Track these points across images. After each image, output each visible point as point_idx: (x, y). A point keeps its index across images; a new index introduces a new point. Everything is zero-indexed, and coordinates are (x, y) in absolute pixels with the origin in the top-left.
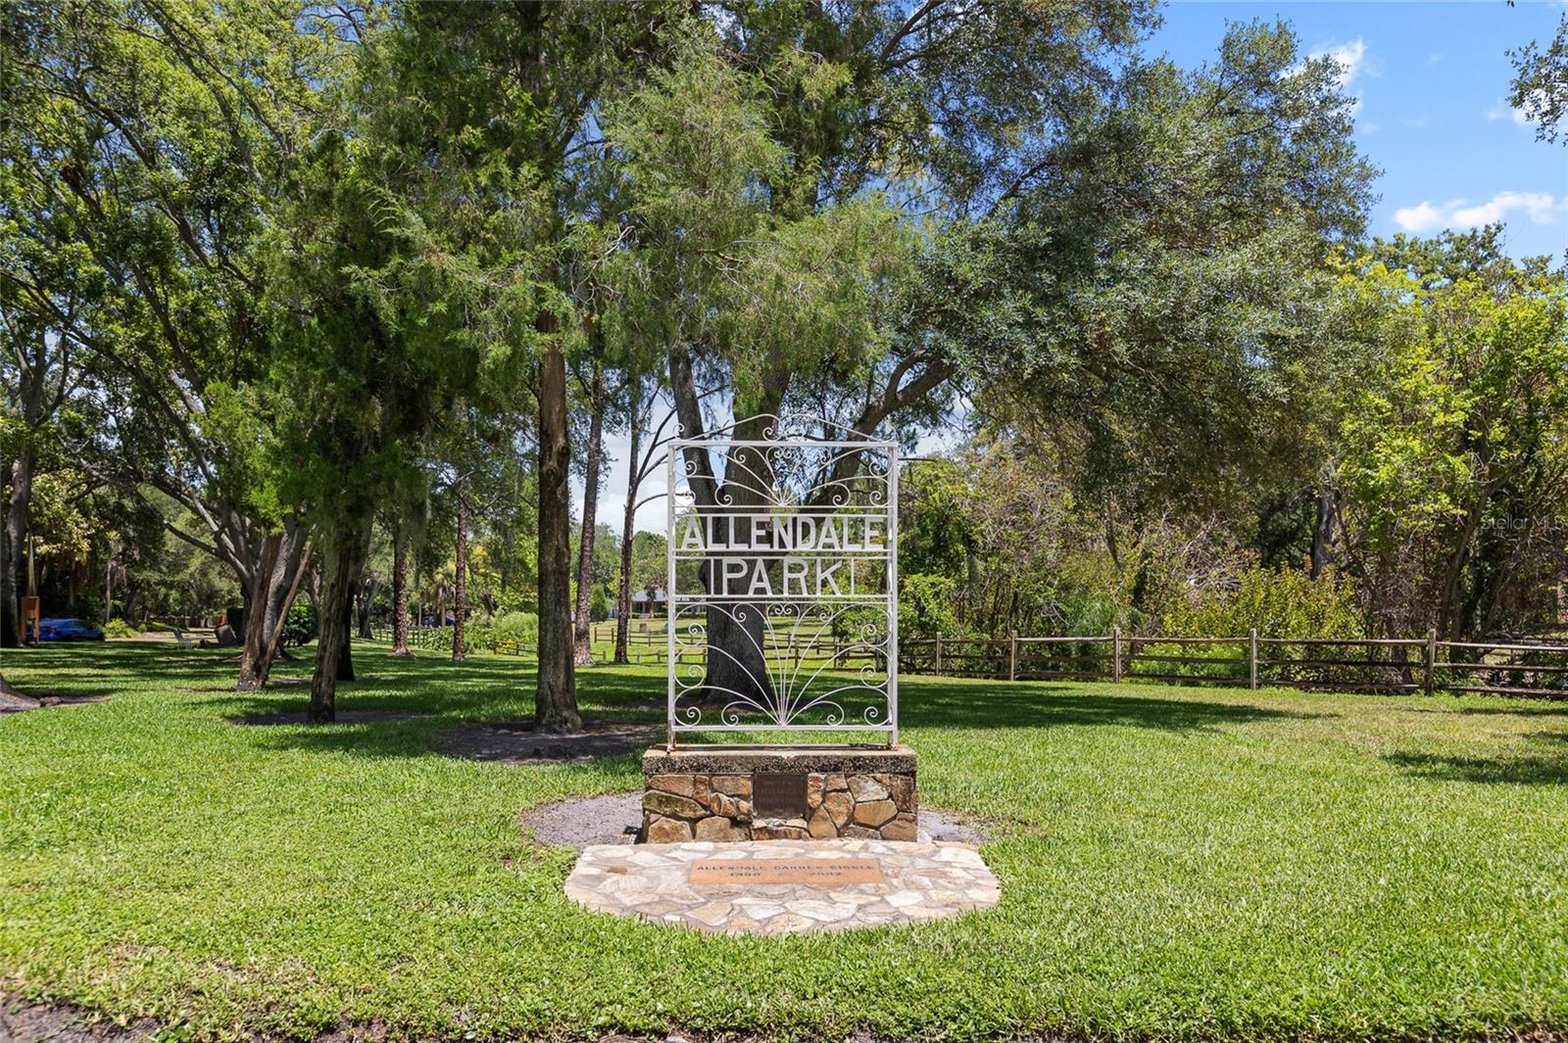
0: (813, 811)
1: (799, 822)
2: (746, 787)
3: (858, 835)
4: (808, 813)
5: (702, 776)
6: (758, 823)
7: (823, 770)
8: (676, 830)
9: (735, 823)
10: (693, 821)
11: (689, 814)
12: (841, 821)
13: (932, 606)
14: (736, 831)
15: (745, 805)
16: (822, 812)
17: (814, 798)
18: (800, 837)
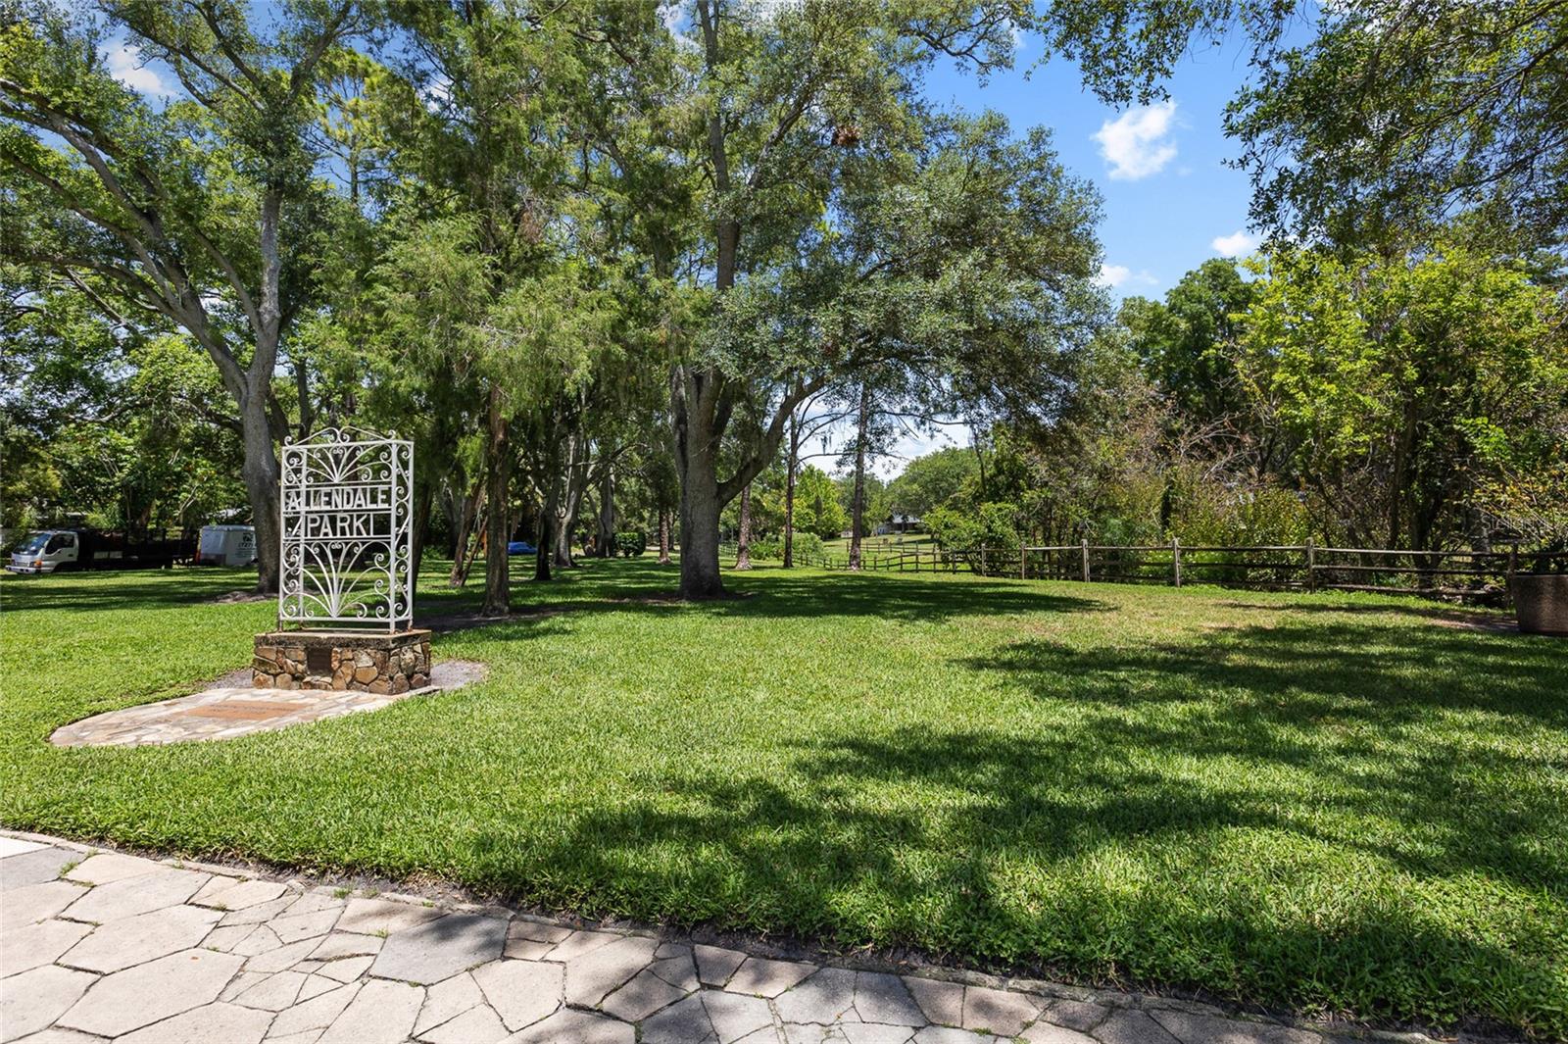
0: (335, 672)
1: (328, 679)
2: (302, 656)
3: (357, 689)
4: (331, 672)
5: (281, 648)
6: (308, 679)
7: (340, 646)
8: (266, 681)
9: (295, 678)
10: (275, 676)
11: (272, 671)
12: (348, 679)
13: (997, 525)
14: (294, 683)
15: (301, 667)
16: (339, 673)
17: (335, 664)
18: (326, 689)
